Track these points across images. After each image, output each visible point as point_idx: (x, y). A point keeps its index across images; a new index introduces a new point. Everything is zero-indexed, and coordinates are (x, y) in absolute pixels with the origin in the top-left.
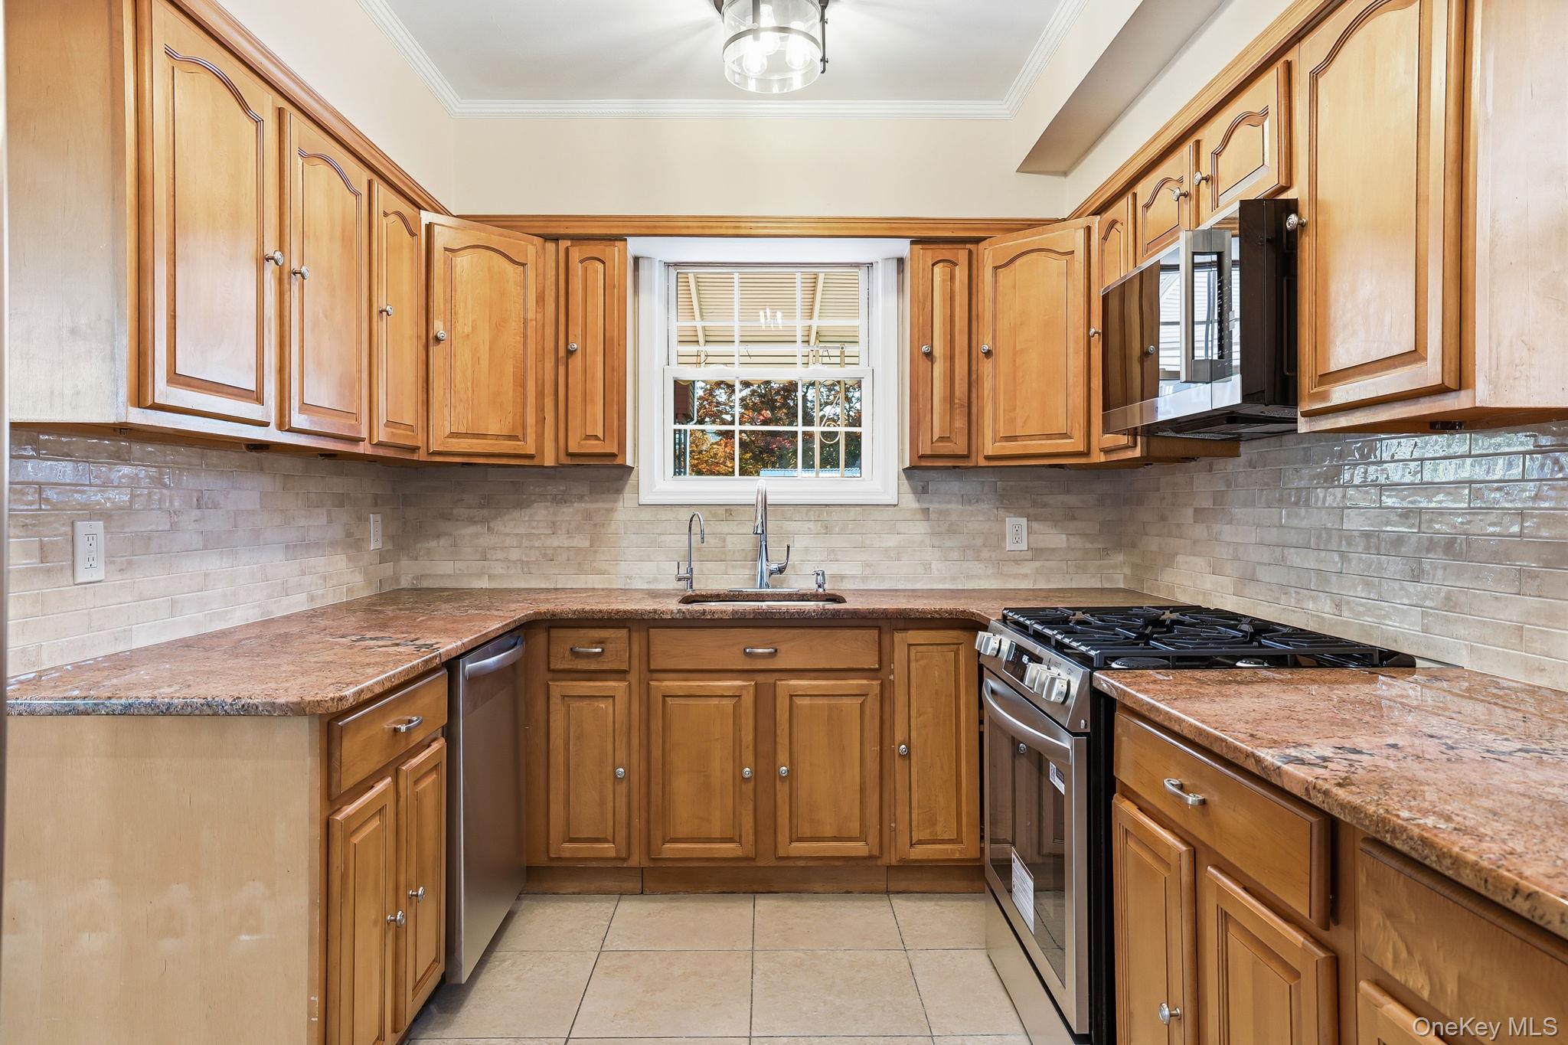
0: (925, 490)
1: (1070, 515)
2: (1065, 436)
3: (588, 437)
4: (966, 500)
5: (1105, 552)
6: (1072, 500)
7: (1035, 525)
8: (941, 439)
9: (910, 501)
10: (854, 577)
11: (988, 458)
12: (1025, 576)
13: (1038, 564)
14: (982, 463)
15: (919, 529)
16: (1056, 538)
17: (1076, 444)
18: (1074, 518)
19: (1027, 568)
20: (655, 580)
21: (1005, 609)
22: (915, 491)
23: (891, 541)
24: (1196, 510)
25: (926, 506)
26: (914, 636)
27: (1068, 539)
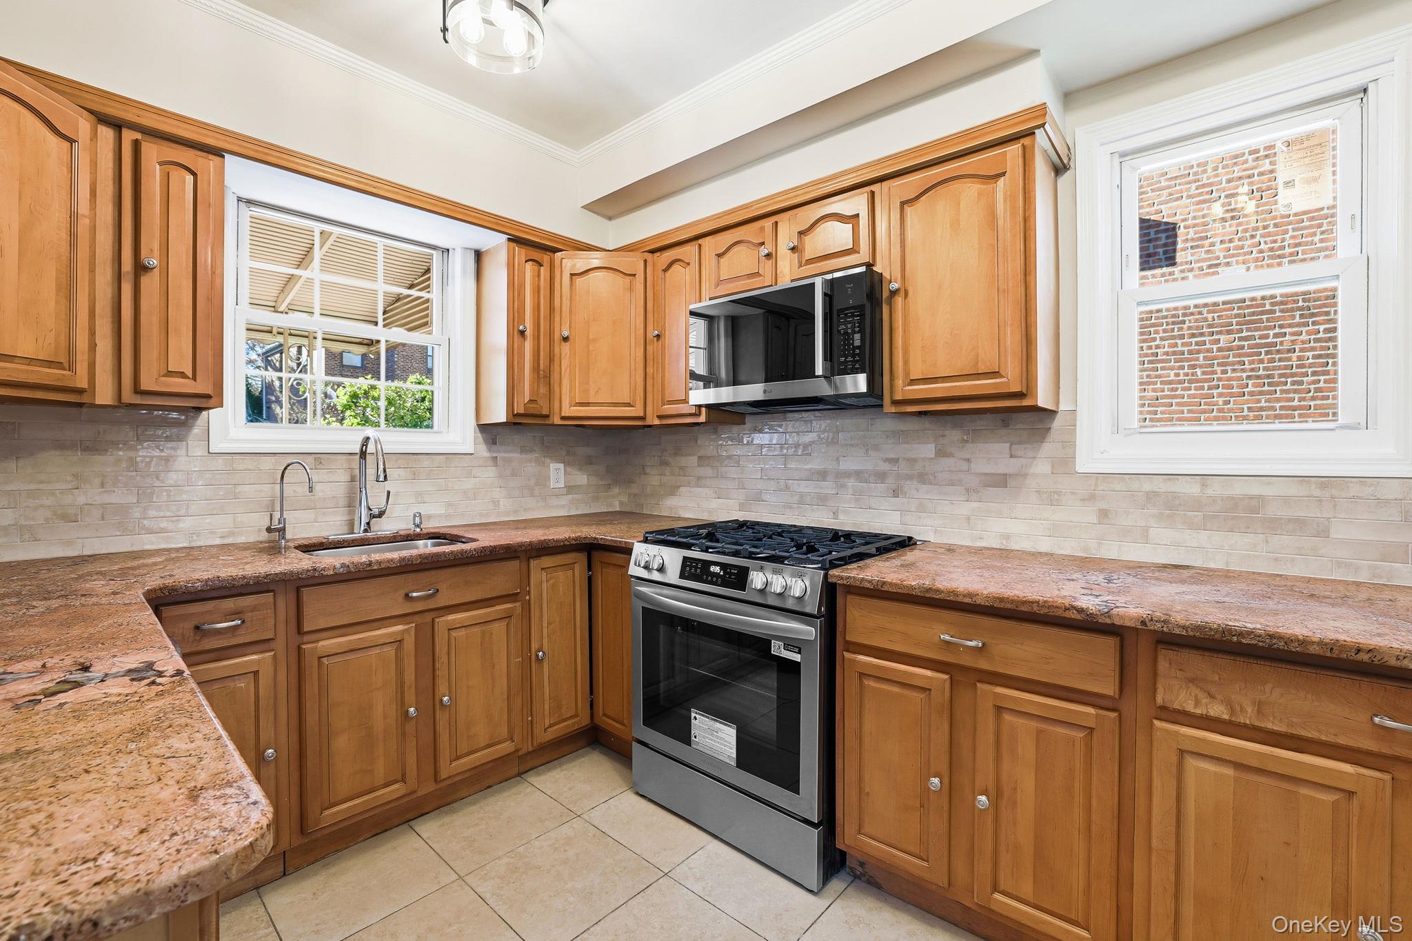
0: (494, 443)
1: (589, 461)
2: (629, 405)
3: (170, 374)
4: (523, 450)
5: (608, 487)
6: (589, 451)
7: (569, 469)
8: (531, 401)
9: (483, 451)
10: (440, 516)
11: (563, 418)
12: (563, 506)
13: (570, 497)
14: (557, 421)
15: (488, 474)
16: (581, 478)
17: (637, 411)
18: (591, 463)
19: (564, 500)
20: (231, 534)
21: (646, 533)
22: (486, 442)
23: (469, 484)
24: (699, 457)
25: (495, 455)
26: (547, 561)
27: (588, 479)
